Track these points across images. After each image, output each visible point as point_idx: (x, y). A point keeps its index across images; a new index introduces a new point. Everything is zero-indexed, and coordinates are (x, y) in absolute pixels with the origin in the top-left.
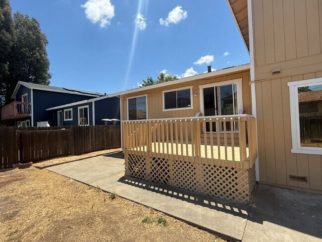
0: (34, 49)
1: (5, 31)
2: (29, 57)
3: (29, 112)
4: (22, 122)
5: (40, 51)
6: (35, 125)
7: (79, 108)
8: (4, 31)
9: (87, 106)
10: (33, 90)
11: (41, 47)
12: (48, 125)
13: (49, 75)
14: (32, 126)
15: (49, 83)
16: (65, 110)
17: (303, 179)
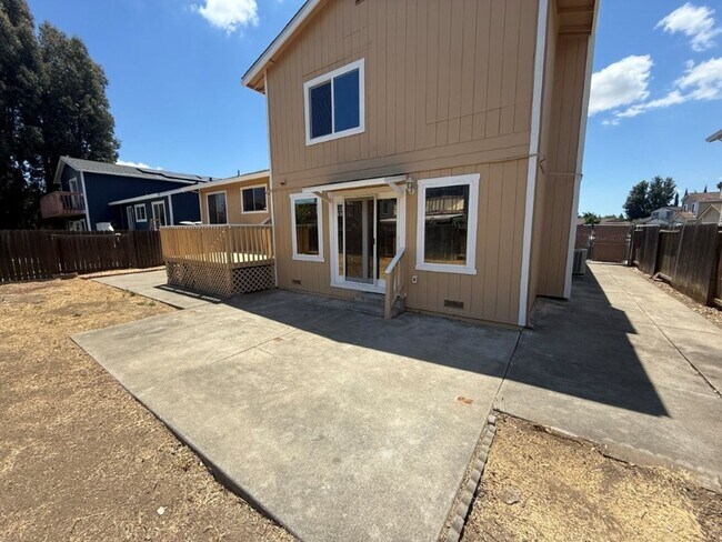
0: (82, 97)
1: (25, 69)
2: (74, 113)
3: (82, 207)
4: (75, 223)
5: (93, 100)
6: (94, 227)
7: (153, 203)
8: (23, 68)
9: (163, 202)
10: (84, 173)
11: (94, 93)
12: (111, 229)
13: (115, 143)
14: (90, 229)
15: (117, 156)
16: (136, 206)
17: (299, 282)
